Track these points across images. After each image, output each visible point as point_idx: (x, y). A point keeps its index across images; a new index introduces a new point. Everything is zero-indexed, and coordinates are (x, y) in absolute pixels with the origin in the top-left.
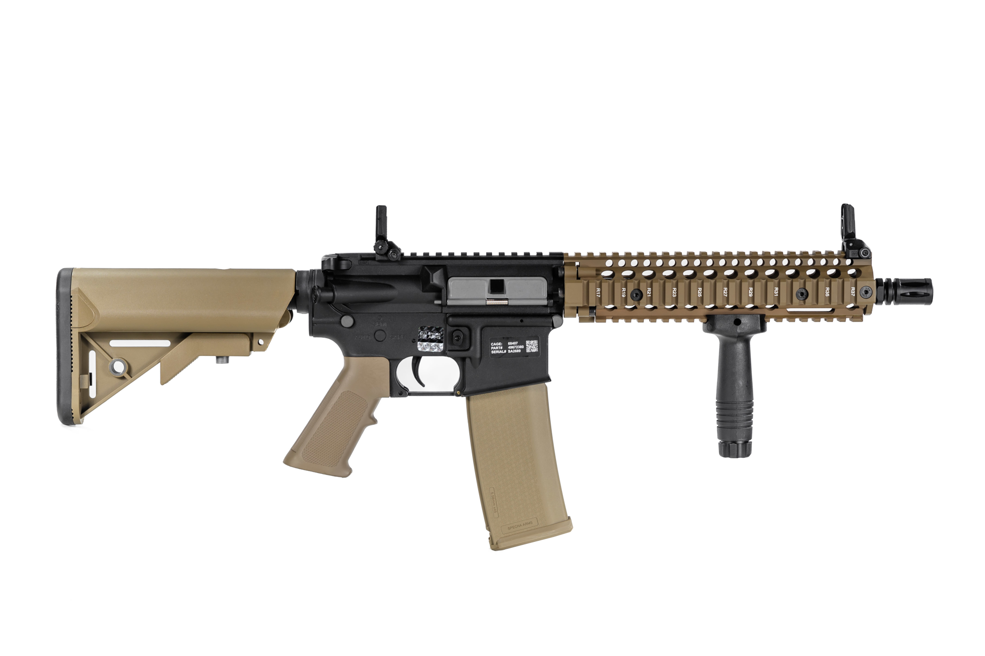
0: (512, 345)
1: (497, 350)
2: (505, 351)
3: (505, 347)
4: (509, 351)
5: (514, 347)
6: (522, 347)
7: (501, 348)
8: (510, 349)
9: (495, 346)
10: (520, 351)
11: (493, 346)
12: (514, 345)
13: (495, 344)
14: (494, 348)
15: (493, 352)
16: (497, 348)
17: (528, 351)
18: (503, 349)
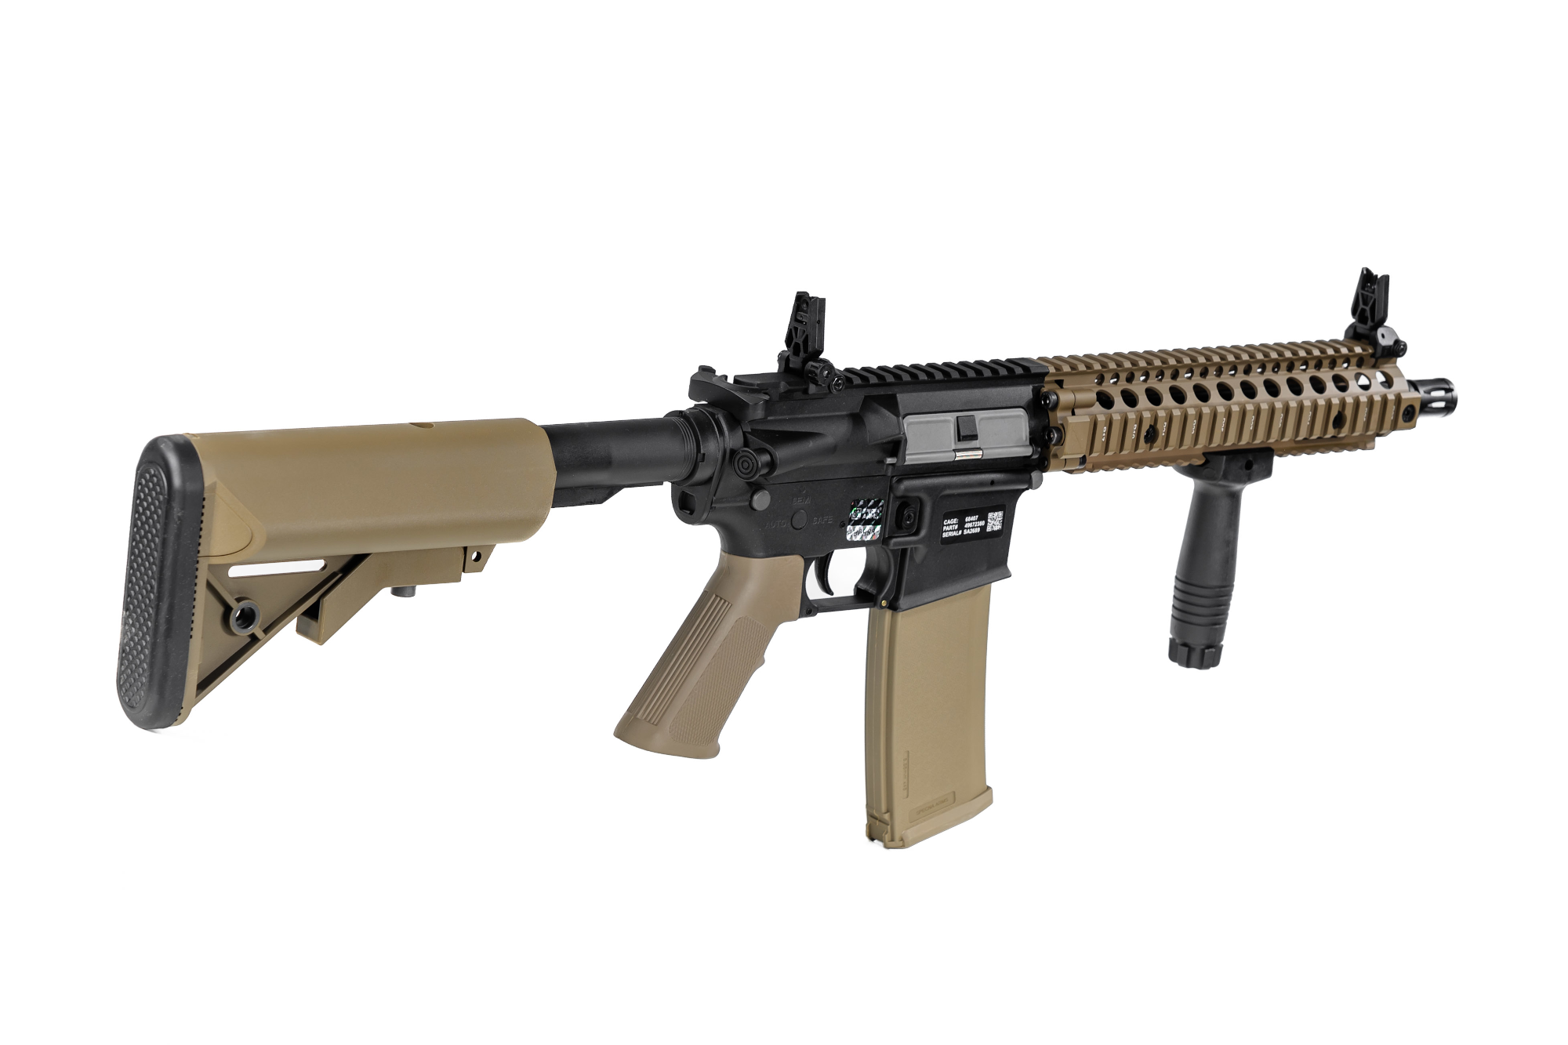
0: (971, 522)
1: (951, 531)
2: (960, 532)
3: (961, 526)
4: (966, 532)
5: (973, 525)
6: (982, 523)
7: (956, 527)
8: (967, 529)
9: (949, 525)
10: (978, 530)
11: (946, 525)
12: (973, 521)
13: (949, 522)
14: (947, 528)
15: (945, 535)
16: (951, 527)
17: (989, 529)
18: (958, 530)
